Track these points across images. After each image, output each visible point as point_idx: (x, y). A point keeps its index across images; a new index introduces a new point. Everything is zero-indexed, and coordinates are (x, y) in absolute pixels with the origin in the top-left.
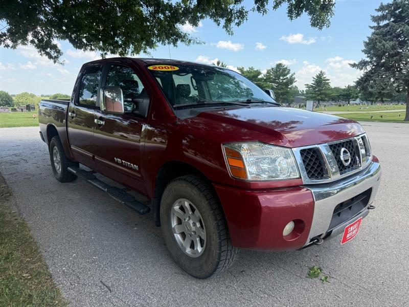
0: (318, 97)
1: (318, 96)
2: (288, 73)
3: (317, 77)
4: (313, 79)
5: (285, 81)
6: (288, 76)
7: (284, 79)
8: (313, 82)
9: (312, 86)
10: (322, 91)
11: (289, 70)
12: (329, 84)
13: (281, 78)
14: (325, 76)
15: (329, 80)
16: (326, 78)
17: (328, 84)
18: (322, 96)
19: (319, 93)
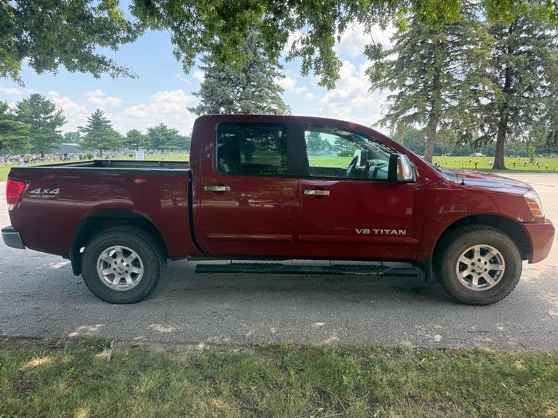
0: (100, 145)
1: (99, 143)
2: (53, 109)
3: (94, 116)
4: (88, 120)
5: (48, 121)
6: (53, 114)
7: (48, 118)
8: (89, 124)
9: (88, 130)
10: (104, 137)
11: (54, 105)
12: (112, 127)
13: (42, 116)
14: (103, 116)
15: (110, 122)
16: (107, 119)
17: (109, 127)
18: (105, 143)
19: (100, 139)
